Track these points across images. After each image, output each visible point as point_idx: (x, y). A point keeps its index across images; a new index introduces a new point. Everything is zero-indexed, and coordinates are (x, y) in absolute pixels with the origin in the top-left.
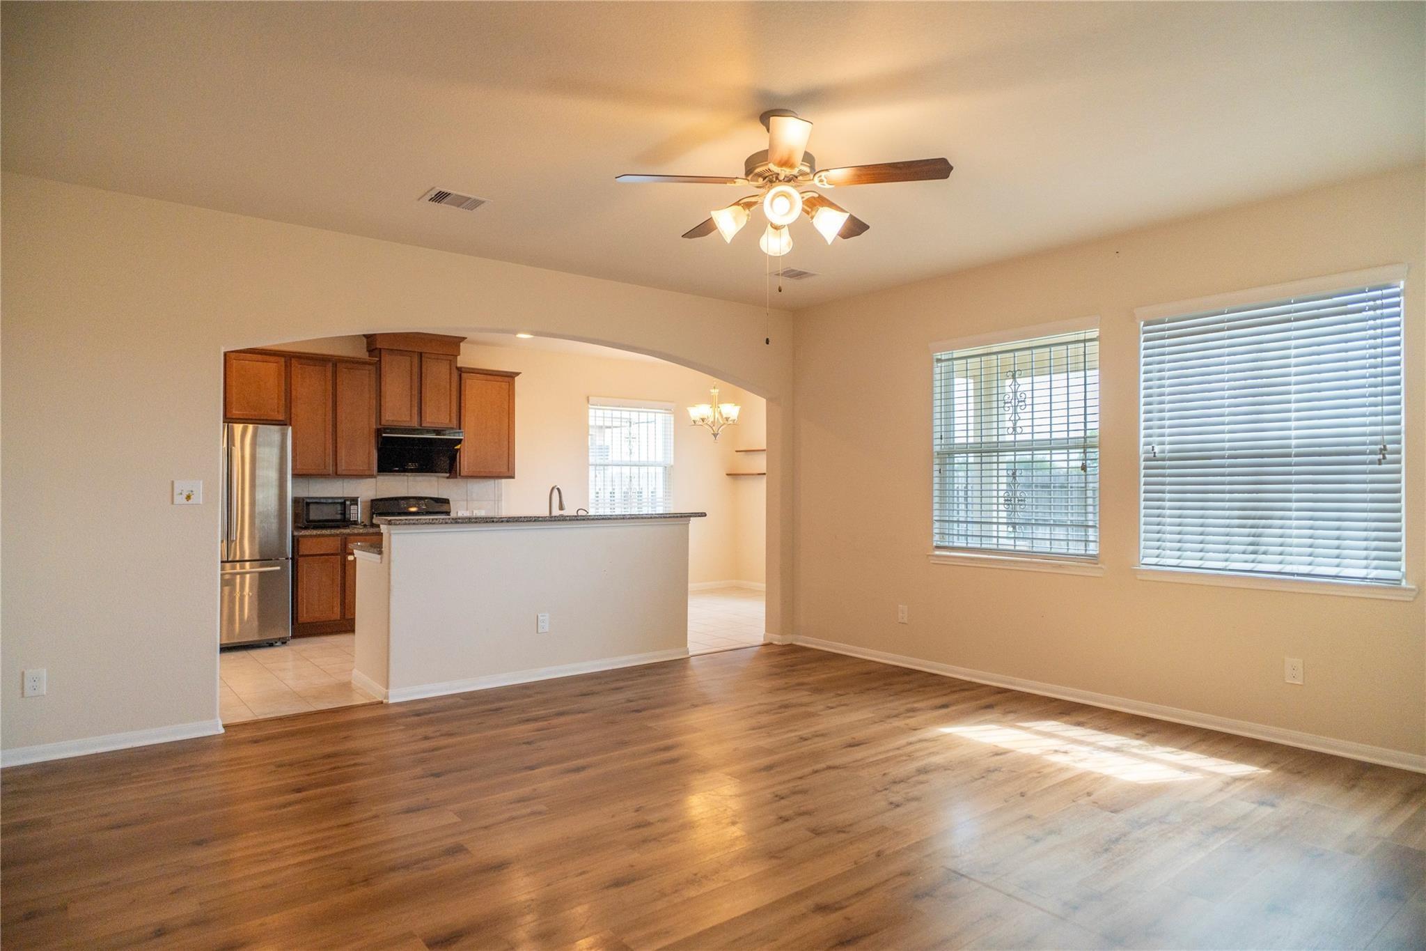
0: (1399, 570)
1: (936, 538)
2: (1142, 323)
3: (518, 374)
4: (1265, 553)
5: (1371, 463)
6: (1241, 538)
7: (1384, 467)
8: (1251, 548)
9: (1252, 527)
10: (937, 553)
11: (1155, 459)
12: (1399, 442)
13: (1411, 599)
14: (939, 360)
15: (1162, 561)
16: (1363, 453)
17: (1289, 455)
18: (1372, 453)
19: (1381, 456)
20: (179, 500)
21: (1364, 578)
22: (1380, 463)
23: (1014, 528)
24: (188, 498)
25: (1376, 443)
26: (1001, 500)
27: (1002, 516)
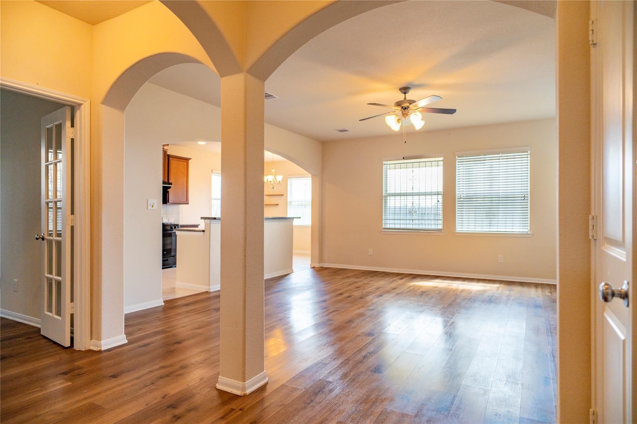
0: (528, 229)
1: (383, 225)
2: (457, 157)
3: (190, 159)
4: (493, 226)
5: (521, 200)
6: (486, 222)
7: (525, 201)
8: (489, 225)
9: (489, 218)
10: (384, 230)
11: (461, 198)
12: (529, 195)
13: (531, 237)
14: (385, 164)
15: (463, 230)
16: (519, 198)
18: (521, 197)
19: (524, 198)
20: (150, 207)
21: (519, 232)
22: (524, 200)
23: (413, 221)
24: (153, 206)
25: (522, 195)
26: (408, 212)
27: (408, 217)
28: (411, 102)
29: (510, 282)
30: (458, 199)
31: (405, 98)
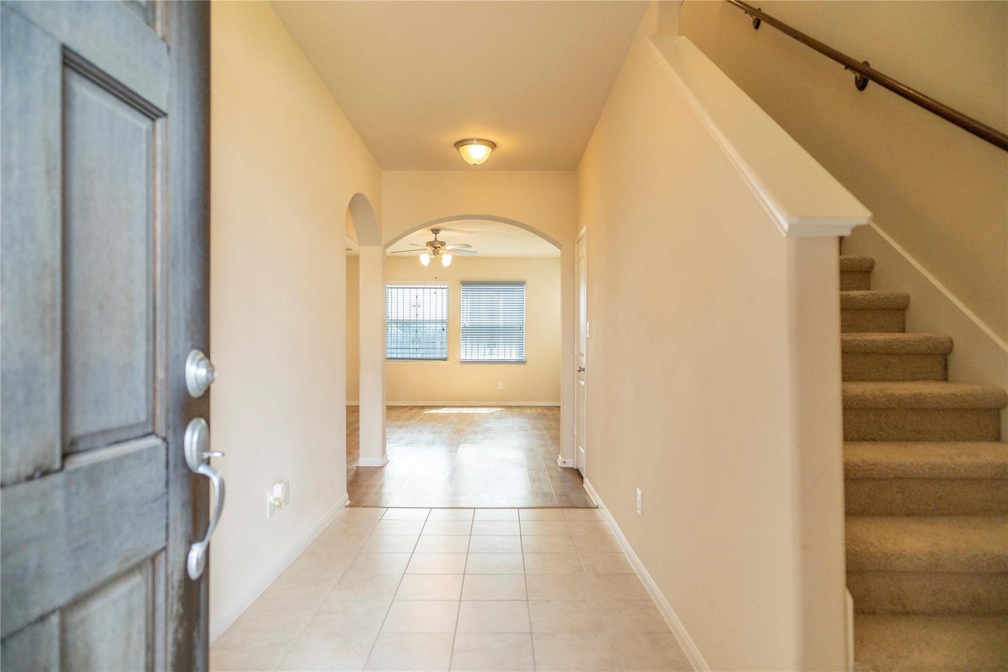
0: (523, 357)
2: (462, 286)
4: (494, 355)
5: (518, 330)
6: (488, 351)
7: (521, 331)
8: (490, 353)
9: (491, 347)
11: (465, 327)
12: (523, 325)
14: (387, 288)
15: (467, 358)
16: (516, 328)
17: (500, 328)
18: (518, 328)
19: (520, 329)
21: (517, 359)
23: (417, 350)
25: (519, 325)
26: (411, 340)
27: (411, 346)
28: (443, 244)
29: (509, 406)
30: (462, 328)
31: (436, 238)
